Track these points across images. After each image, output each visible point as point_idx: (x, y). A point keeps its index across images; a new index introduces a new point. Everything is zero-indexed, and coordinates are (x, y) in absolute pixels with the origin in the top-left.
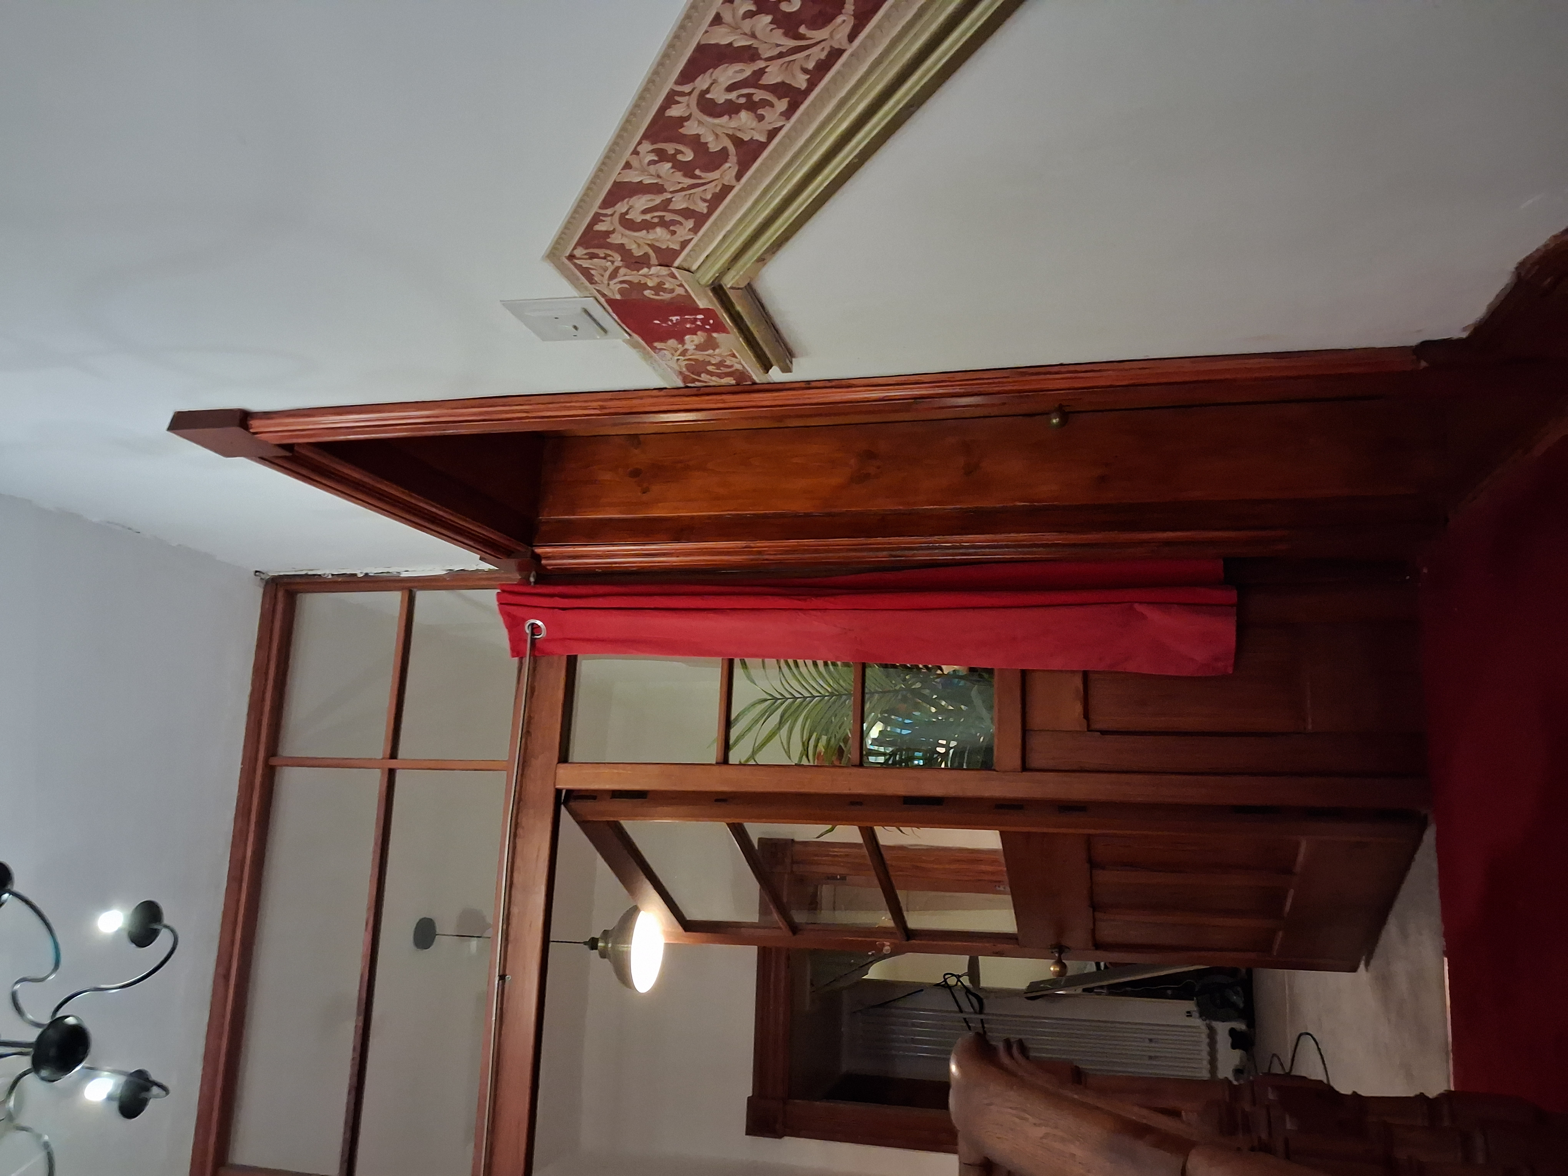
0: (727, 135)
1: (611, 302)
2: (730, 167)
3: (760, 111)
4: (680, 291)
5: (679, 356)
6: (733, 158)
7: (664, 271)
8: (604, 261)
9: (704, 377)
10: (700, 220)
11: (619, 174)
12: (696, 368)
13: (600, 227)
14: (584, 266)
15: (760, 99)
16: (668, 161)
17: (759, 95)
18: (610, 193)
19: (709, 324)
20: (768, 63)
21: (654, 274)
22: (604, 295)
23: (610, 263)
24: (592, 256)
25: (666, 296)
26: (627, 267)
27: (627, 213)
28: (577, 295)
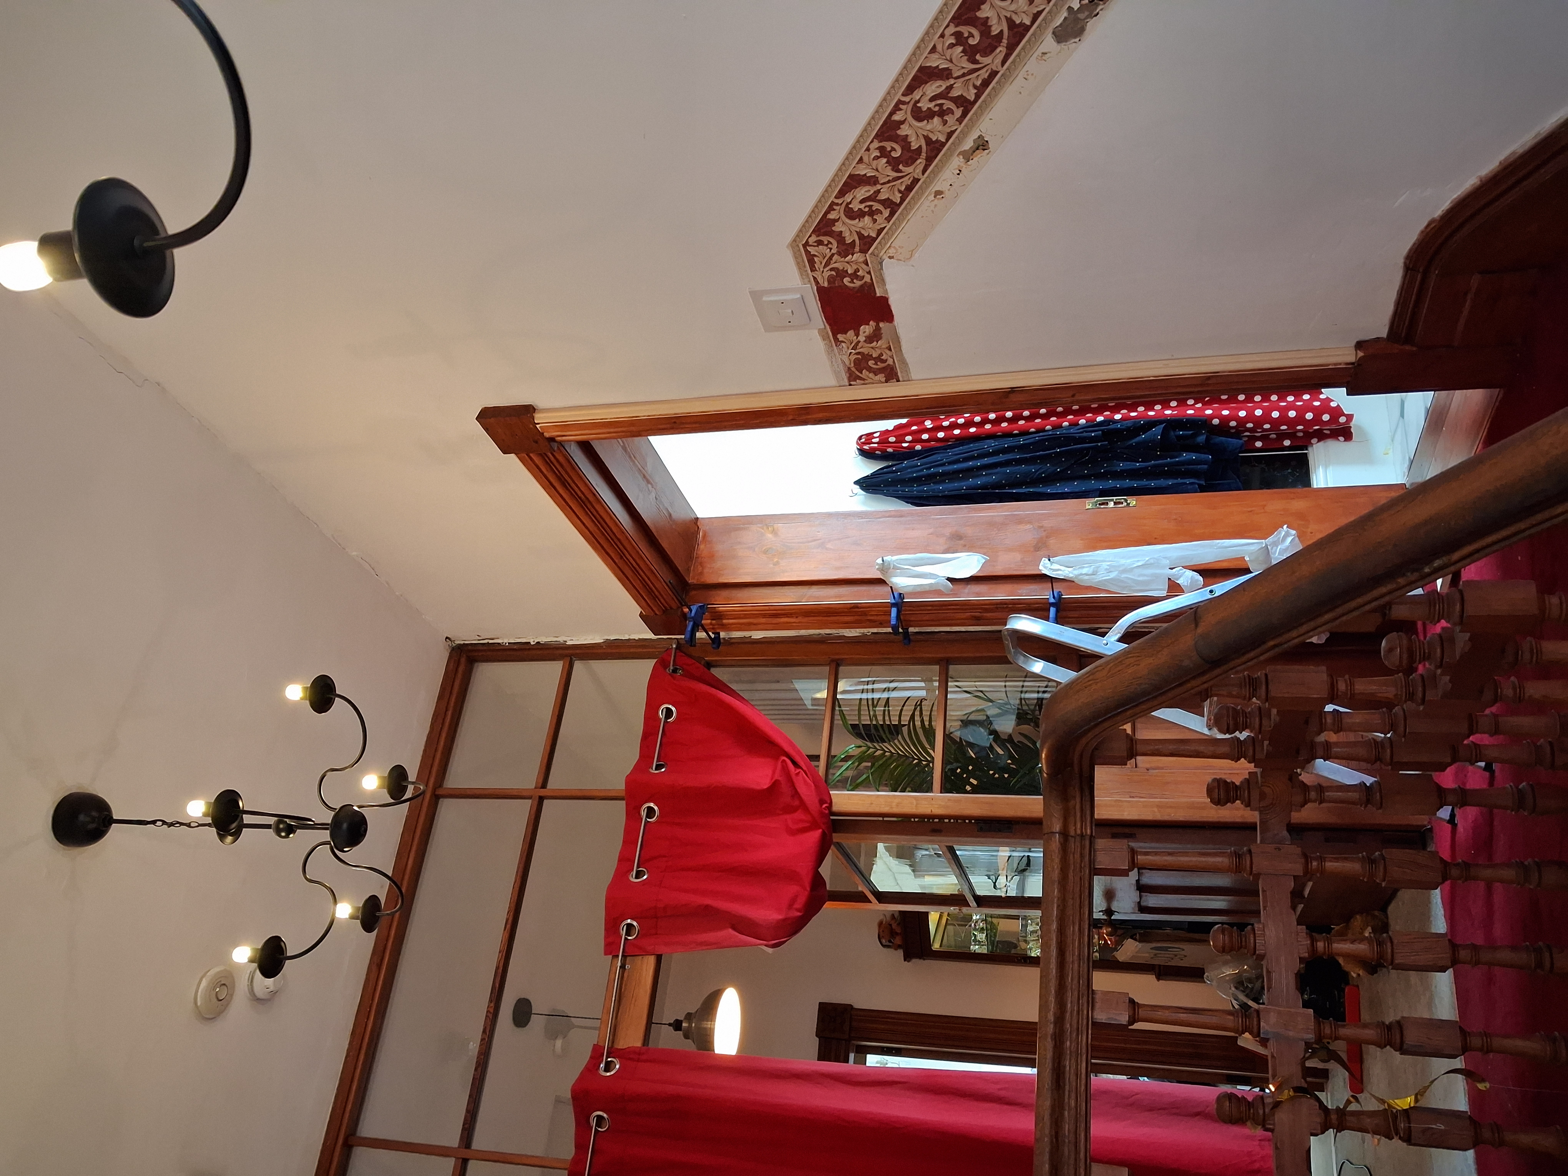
2: (921, 162)
4: (867, 279)
5: (852, 349)
6: (924, 155)
8: (825, 248)
9: (864, 375)
11: (855, 167)
12: (860, 366)
16: (885, 158)
22: (817, 282)
23: (829, 250)
24: (820, 243)
25: (858, 283)
26: (839, 253)
27: (850, 202)
28: (800, 283)
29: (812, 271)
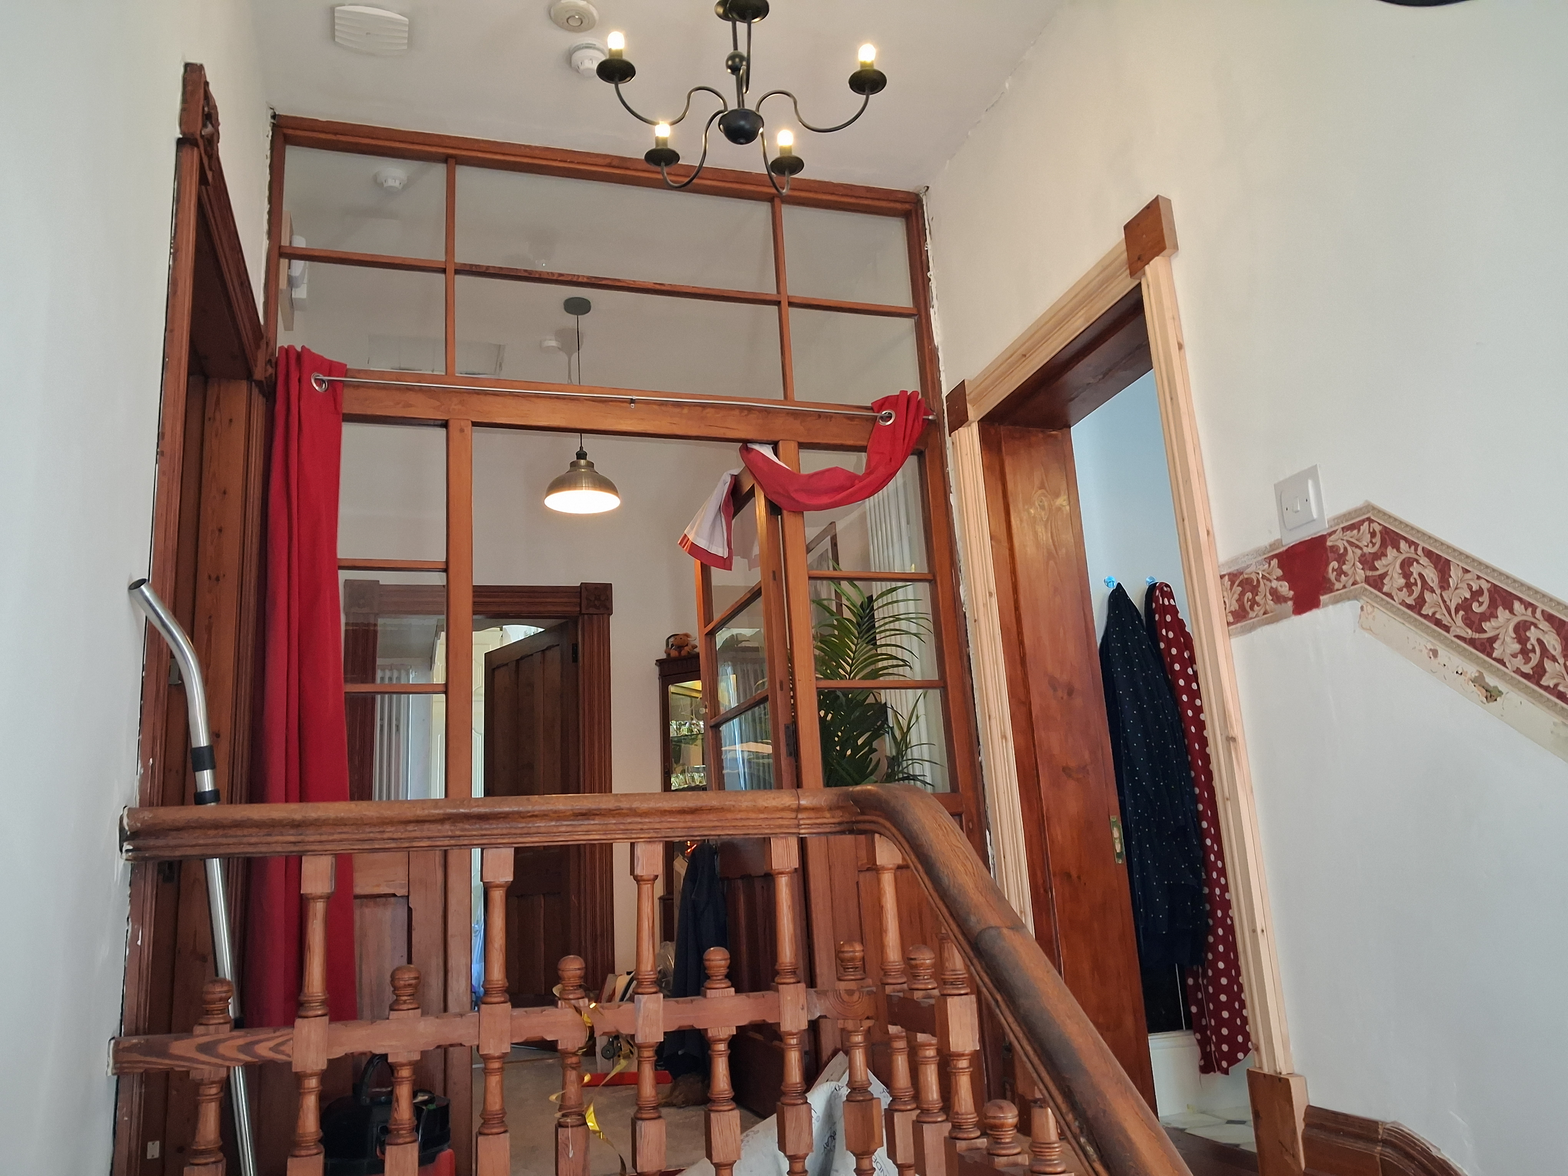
0: (1498, 635)
1: (1323, 538)
2: (1468, 633)
3: (1520, 656)
4: (1338, 585)
5: (1263, 575)
7: (1360, 578)
8: (1368, 540)
10: (1414, 608)
11: (1458, 565)
13: (1403, 544)
14: (1361, 527)
15: (1530, 657)
16: (1471, 596)
17: (1534, 657)
18: (1439, 556)
20: (1562, 665)
21: (1356, 570)
22: (1330, 534)
23: (1366, 544)
24: (1373, 534)
25: (1332, 576)
26: (1363, 555)
29: (1343, 529)
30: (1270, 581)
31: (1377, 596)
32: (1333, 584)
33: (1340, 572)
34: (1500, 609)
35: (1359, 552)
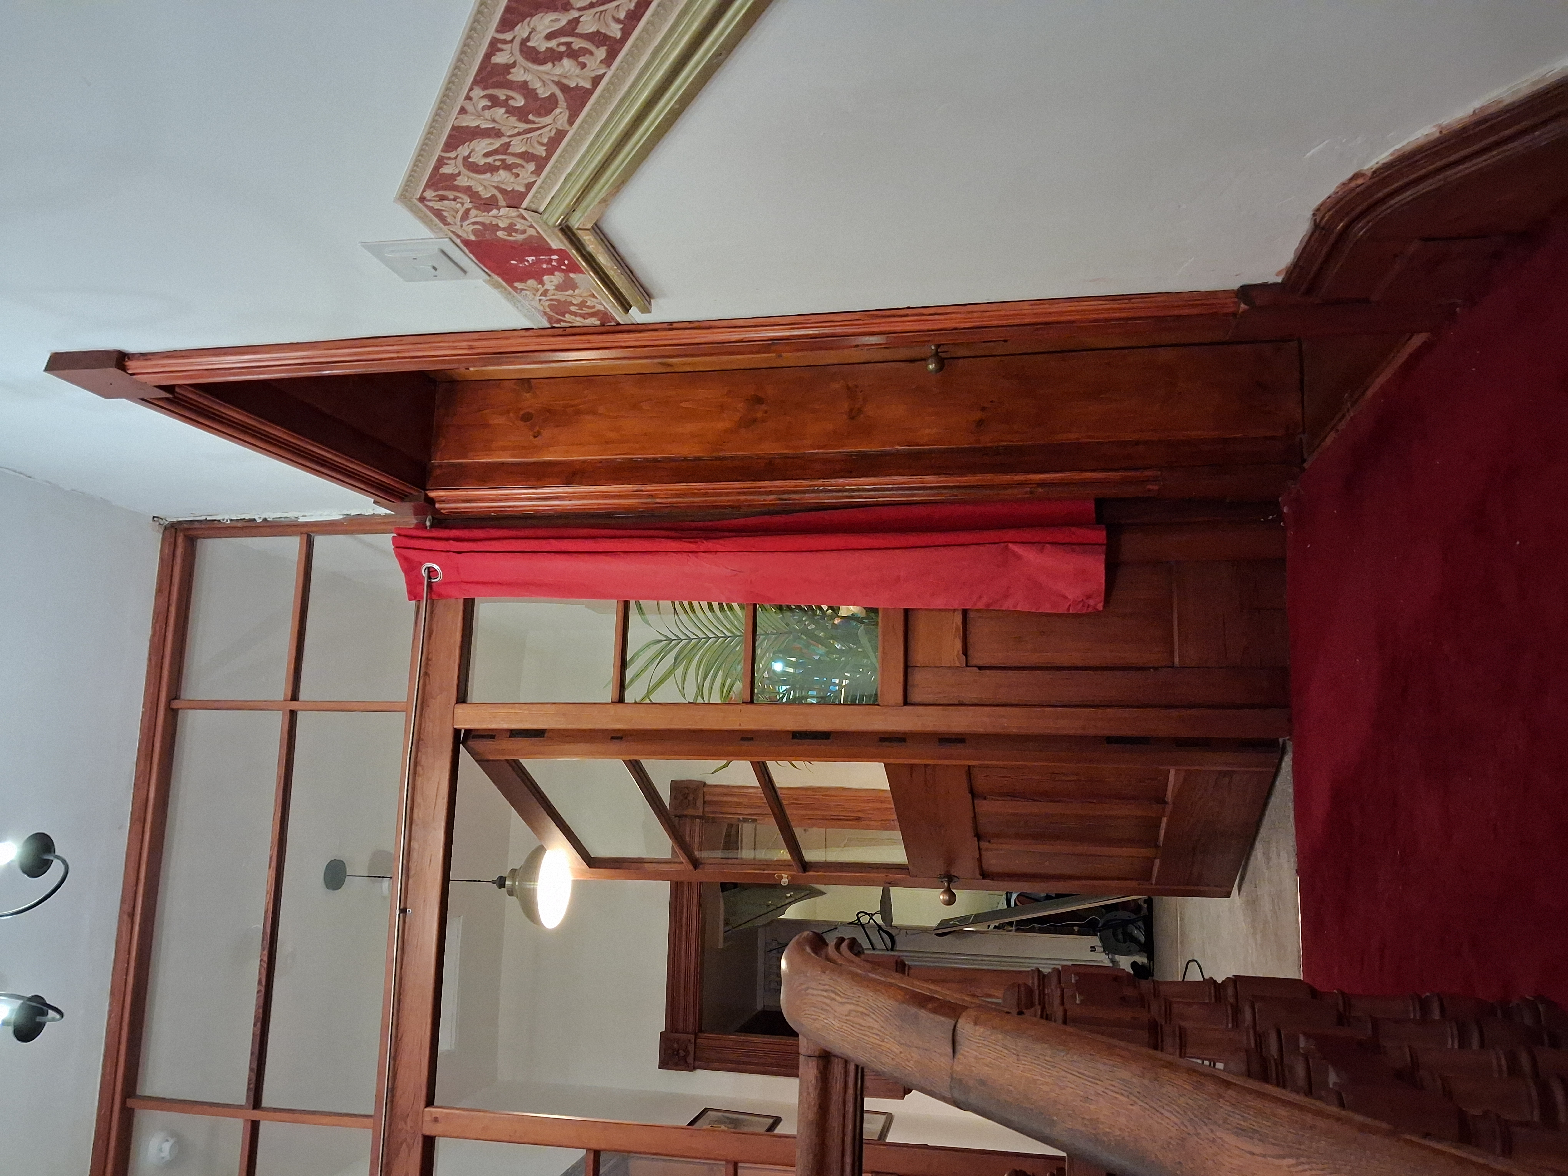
0: (553, 81)
1: (466, 243)
2: (561, 113)
3: (581, 59)
4: (531, 232)
5: (540, 296)
6: (562, 103)
7: (513, 212)
8: (453, 203)
9: (568, 317)
10: (541, 163)
11: (456, 118)
12: (559, 308)
13: (446, 170)
14: (436, 208)
15: (579, 48)
16: (502, 107)
17: (578, 44)
18: (450, 136)
19: (565, 265)
20: (581, 13)
21: (503, 216)
22: (458, 236)
23: (460, 205)
24: (442, 198)
25: (520, 237)
26: (477, 208)
27: (469, 156)
28: (433, 237)
29: (445, 225)
30: (547, 291)
31: (534, 197)
32: (531, 236)
33: (511, 229)
34: (509, 77)
35: (473, 212)
